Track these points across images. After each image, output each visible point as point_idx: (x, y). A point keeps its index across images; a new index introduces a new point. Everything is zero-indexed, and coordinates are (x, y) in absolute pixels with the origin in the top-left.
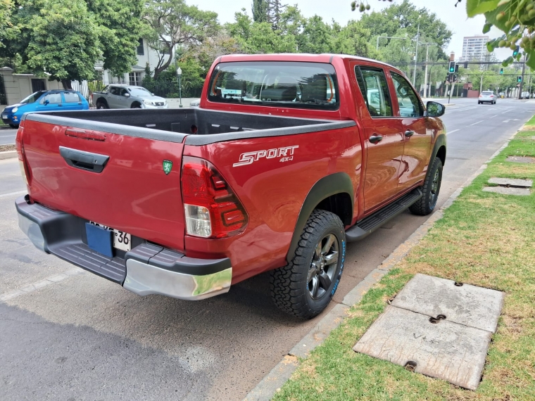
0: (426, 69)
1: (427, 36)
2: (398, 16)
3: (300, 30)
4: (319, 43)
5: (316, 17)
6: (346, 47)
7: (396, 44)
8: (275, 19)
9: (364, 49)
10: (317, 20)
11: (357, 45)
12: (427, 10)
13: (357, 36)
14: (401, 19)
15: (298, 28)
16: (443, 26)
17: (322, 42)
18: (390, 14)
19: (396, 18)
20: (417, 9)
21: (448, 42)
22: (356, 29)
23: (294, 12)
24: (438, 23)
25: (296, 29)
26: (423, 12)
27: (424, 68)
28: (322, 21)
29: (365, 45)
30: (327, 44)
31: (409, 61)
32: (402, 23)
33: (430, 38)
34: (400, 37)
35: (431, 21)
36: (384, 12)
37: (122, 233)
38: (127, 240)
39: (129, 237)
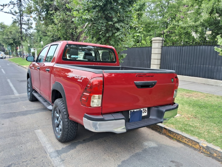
37: (144, 109)
38: (146, 111)
39: (147, 109)
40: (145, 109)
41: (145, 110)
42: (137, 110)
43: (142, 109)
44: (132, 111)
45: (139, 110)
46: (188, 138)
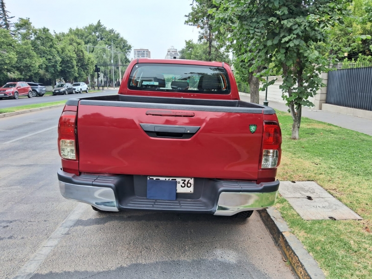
0: (120, 69)
1: (117, 47)
2: (95, 32)
3: (32, 37)
4: (49, 48)
5: (44, 29)
6: (69, 51)
7: (99, 52)
8: (4, 27)
9: (81, 54)
10: (45, 30)
11: (76, 50)
12: (115, 30)
13: (75, 44)
14: (97, 35)
15: (31, 36)
16: (125, 42)
17: (51, 46)
18: (89, 30)
19: (93, 33)
20: (108, 29)
21: (130, 52)
22: (73, 39)
23: (27, 24)
24: (122, 39)
25: (29, 36)
26: (111, 31)
27: (118, 68)
28: (49, 32)
29: (82, 51)
30: (55, 48)
31: (109, 63)
32: (98, 38)
33: (118, 49)
34: (101, 47)
35: (117, 38)
36: (85, 29)
37: (185, 181)
38: (189, 185)
39: (192, 181)
40: (187, 180)
41: (188, 183)
42: (167, 179)
43: (178, 180)
44: (155, 178)
45: (171, 179)
46: (305, 269)
